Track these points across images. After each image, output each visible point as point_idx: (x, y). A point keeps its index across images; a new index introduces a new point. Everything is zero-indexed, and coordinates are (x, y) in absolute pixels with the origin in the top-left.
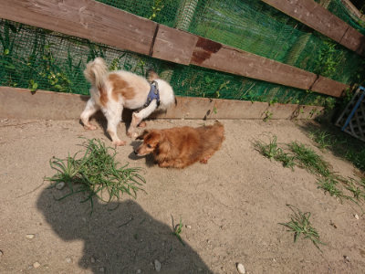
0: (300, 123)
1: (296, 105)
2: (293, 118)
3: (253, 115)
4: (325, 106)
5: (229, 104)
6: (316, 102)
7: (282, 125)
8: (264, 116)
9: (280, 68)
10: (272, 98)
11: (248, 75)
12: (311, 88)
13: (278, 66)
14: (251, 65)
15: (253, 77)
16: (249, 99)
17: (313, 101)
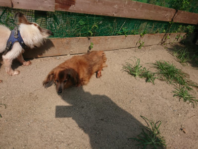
0: (169, 46)
1: (164, 34)
2: (162, 43)
3: (129, 45)
4: (187, 31)
5: (106, 39)
6: (179, 30)
7: (154, 49)
8: (138, 45)
9: (143, 7)
10: (143, 31)
11: (115, 15)
12: (172, 20)
13: (141, 5)
14: (116, 6)
15: (120, 16)
16: (123, 34)
17: (177, 29)
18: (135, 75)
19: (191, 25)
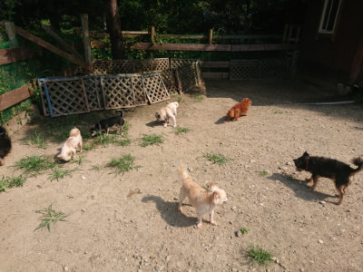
18: (4, 190)
19: (24, 101)
